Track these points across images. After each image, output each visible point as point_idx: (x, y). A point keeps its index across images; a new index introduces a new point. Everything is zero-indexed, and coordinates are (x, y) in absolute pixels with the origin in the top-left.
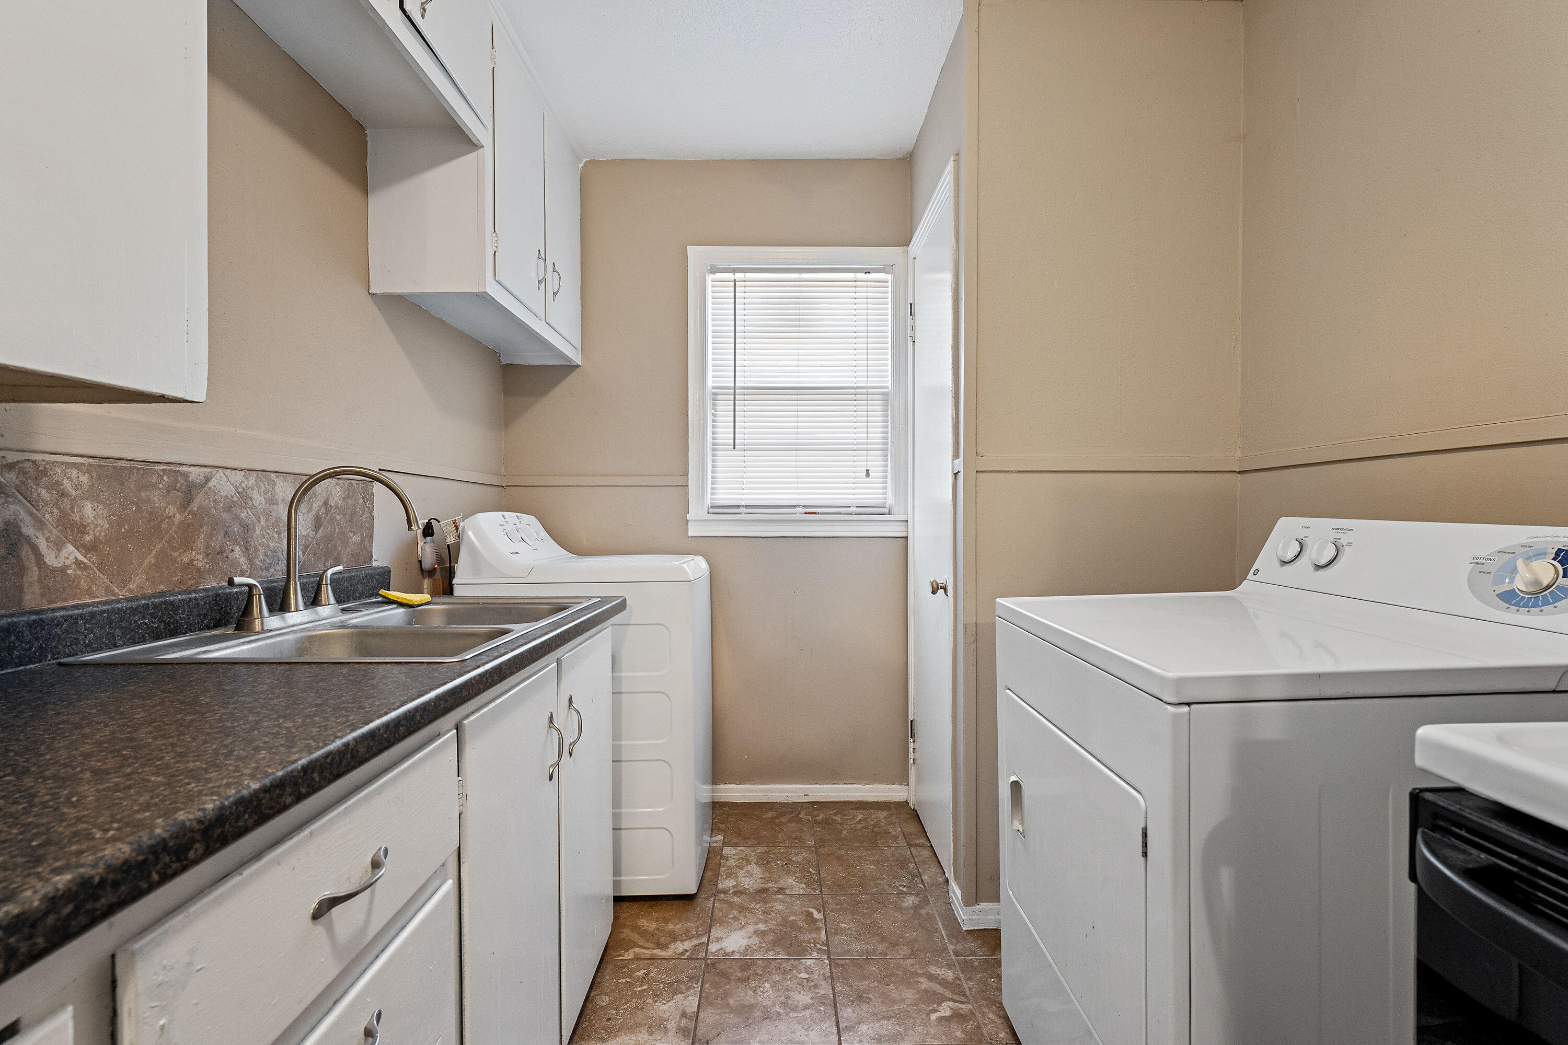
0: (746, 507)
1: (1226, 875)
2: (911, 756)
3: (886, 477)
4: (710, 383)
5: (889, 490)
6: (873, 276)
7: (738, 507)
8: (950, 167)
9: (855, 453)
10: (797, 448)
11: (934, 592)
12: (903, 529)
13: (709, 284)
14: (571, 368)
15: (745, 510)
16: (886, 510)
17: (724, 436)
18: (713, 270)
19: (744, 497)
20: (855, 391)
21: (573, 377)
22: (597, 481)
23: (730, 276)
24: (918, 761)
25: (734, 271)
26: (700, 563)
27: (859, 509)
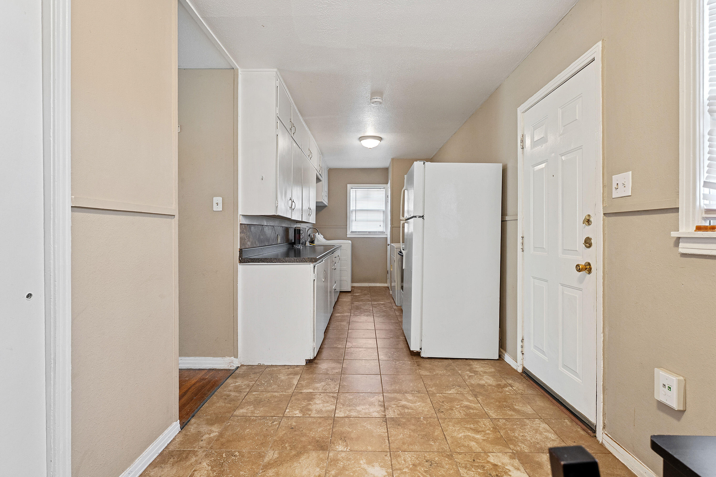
0: (358, 232)
4: (351, 209)
5: (384, 227)
6: (381, 189)
7: (356, 232)
9: (378, 222)
10: (367, 221)
11: (388, 246)
12: (386, 237)
13: (351, 191)
14: (326, 206)
16: (383, 232)
17: (354, 218)
18: (352, 188)
19: (357, 230)
20: (378, 211)
21: (326, 208)
22: (331, 227)
23: (355, 189)
24: (389, 278)
25: (356, 188)
26: (350, 242)
27: (379, 232)
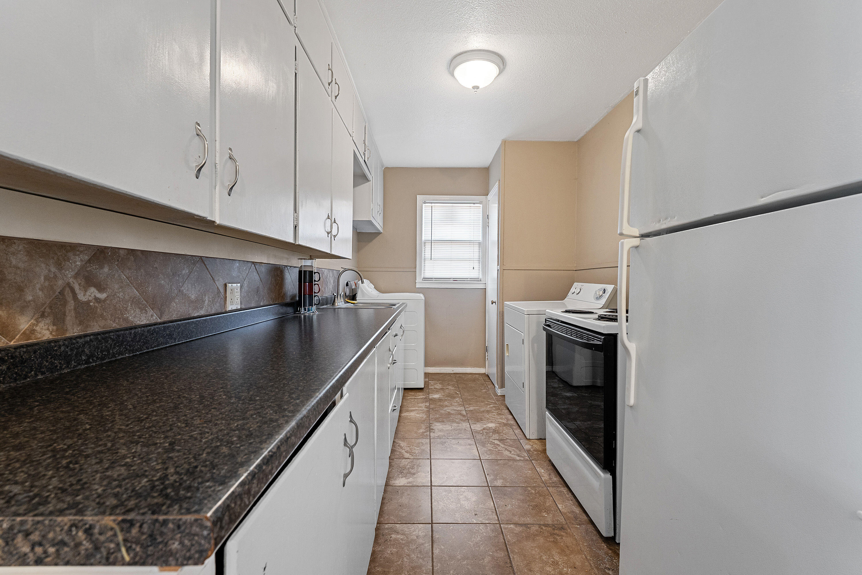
1: (535, 345)
2: (486, 358)
3: (479, 269)
4: (423, 239)
5: (480, 273)
6: (476, 205)
7: (432, 278)
8: (497, 183)
9: (470, 261)
10: (451, 260)
11: (492, 304)
12: (484, 286)
13: (424, 207)
14: (379, 233)
15: (434, 279)
16: (479, 280)
17: (428, 255)
18: (425, 203)
19: (434, 275)
20: (470, 242)
21: (380, 236)
23: (430, 205)
24: (488, 359)
25: (432, 203)
26: (422, 296)
27: (471, 280)
